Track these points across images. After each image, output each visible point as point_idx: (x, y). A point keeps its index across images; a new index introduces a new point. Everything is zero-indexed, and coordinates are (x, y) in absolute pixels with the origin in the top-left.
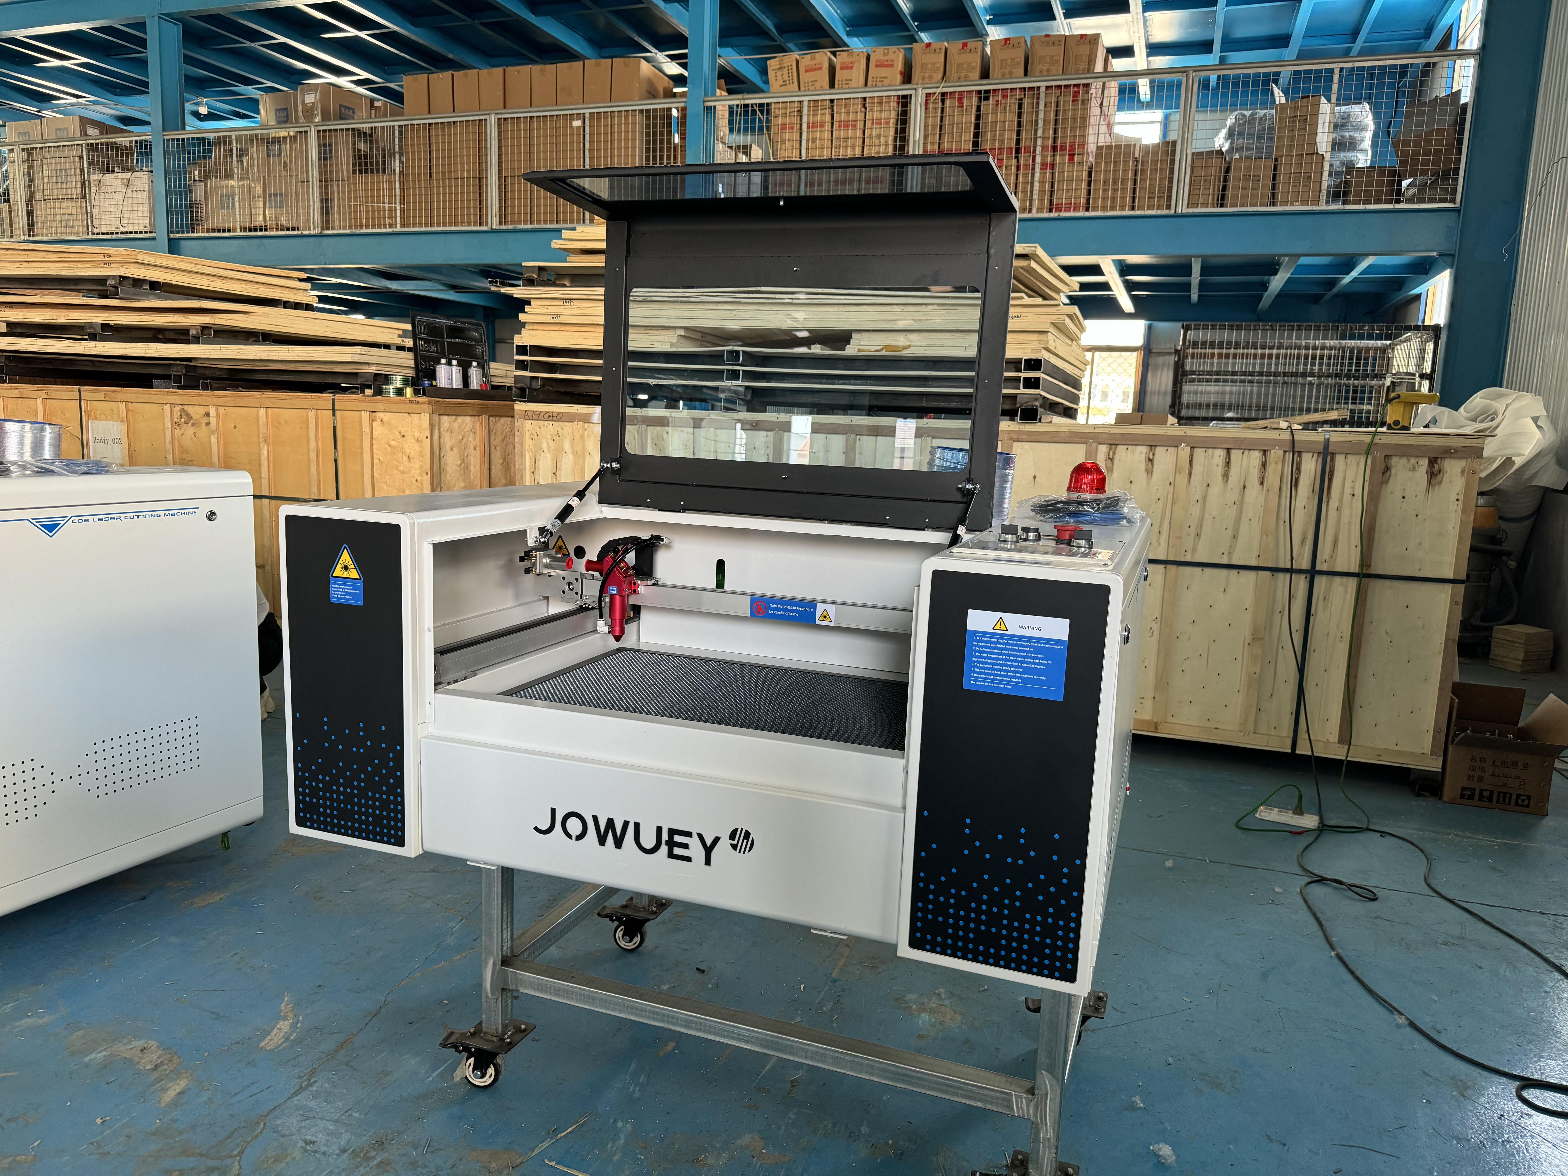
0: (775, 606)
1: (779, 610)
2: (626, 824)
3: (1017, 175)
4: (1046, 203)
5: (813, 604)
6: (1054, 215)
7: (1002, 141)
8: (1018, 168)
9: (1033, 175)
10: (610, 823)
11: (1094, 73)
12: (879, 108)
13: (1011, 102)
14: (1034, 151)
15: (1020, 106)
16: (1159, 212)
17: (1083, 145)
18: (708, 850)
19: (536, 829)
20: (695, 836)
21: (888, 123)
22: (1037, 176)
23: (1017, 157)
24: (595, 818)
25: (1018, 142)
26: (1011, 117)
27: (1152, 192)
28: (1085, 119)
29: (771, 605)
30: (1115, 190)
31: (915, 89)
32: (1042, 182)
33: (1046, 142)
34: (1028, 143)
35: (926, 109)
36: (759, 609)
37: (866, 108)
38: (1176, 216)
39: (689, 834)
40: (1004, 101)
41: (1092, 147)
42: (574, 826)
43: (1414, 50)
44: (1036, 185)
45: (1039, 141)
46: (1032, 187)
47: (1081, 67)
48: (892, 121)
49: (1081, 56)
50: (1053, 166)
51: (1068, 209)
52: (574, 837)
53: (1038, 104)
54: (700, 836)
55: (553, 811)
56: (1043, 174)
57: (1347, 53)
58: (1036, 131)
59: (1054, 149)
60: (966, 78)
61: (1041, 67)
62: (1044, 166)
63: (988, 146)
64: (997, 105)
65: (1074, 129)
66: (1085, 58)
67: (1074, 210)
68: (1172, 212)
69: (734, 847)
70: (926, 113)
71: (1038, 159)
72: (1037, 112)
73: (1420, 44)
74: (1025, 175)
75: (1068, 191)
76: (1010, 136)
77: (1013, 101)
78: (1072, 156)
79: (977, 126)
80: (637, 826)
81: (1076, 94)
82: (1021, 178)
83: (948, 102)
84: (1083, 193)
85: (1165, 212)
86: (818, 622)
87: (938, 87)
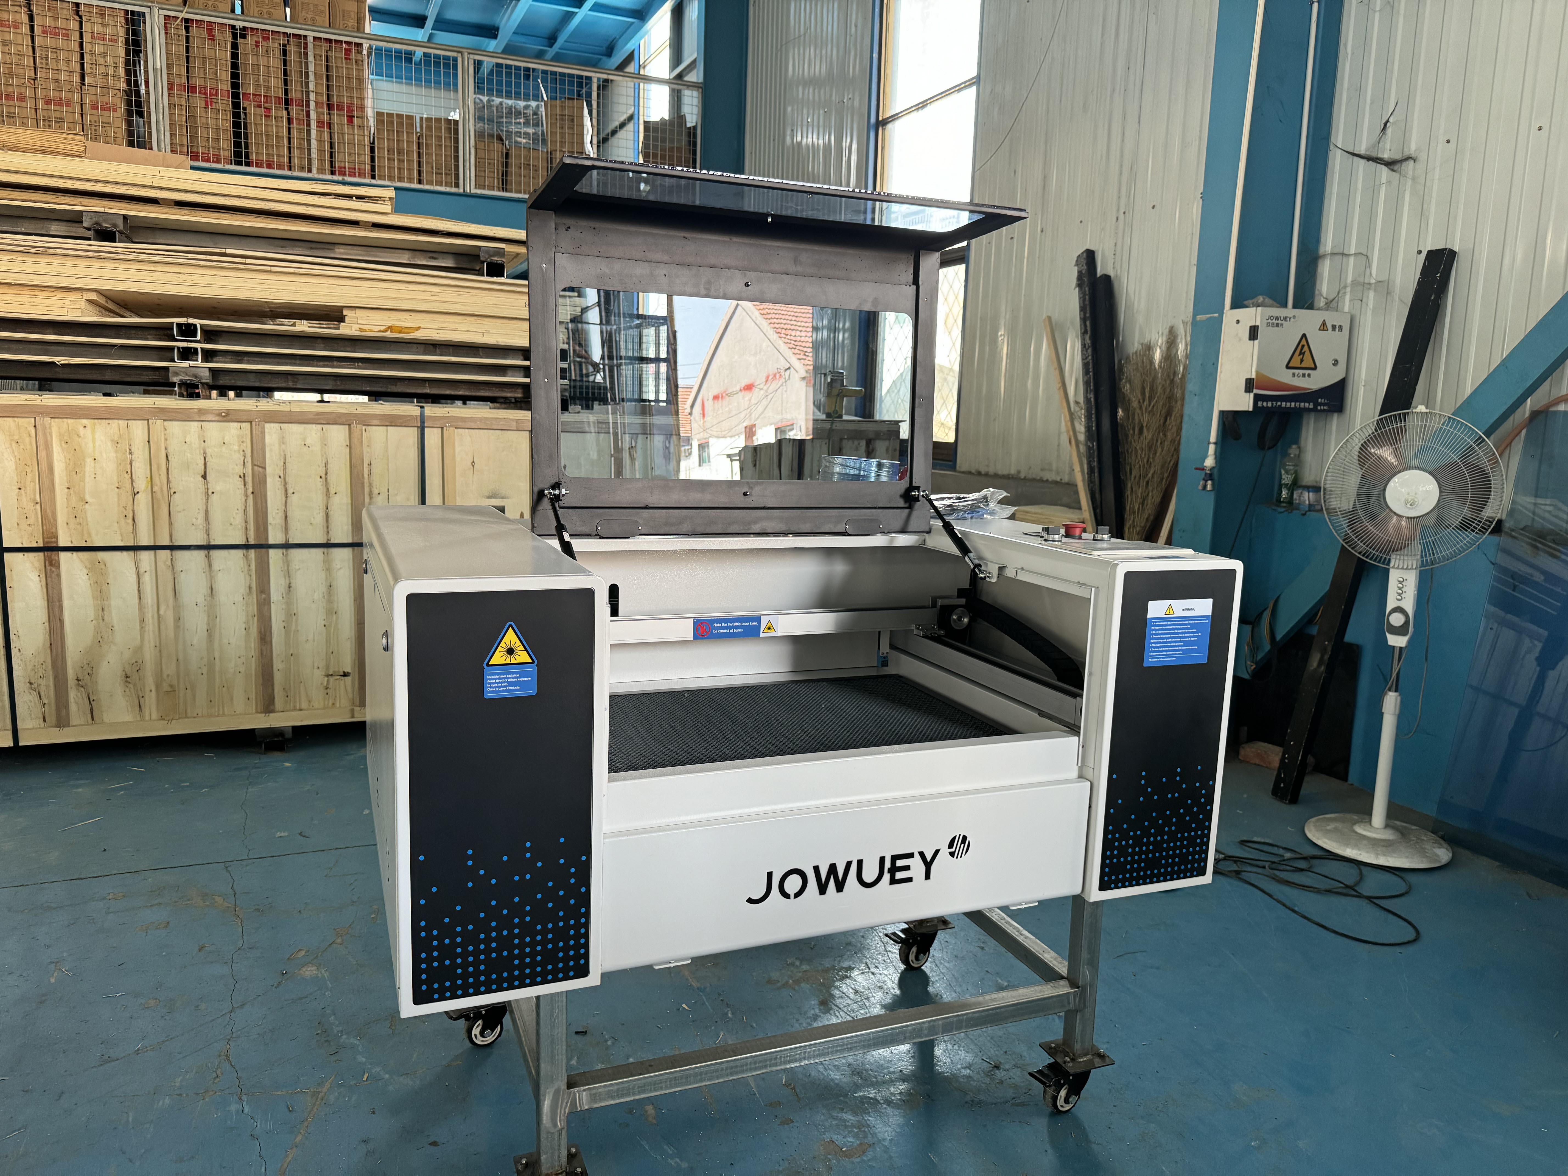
0: (719, 625)
1: (724, 628)
2: (849, 864)
3: (289, 129)
4: (327, 165)
5: (758, 619)
6: (335, 178)
7: (268, 88)
8: (290, 121)
9: (309, 131)
10: (833, 868)
11: (363, 32)
12: (100, 21)
13: (274, 46)
14: (308, 106)
15: (285, 53)
16: (448, 189)
17: (362, 108)
18: (928, 865)
19: (750, 901)
20: (917, 856)
21: (115, 41)
22: (314, 133)
23: (287, 109)
24: (816, 869)
25: (286, 92)
26: (275, 63)
27: (439, 168)
28: (360, 80)
29: (715, 625)
30: (401, 161)
31: (150, 7)
32: (320, 141)
33: (320, 98)
34: (299, 96)
35: (166, 33)
36: (704, 631)
37: (81, 17)
38: (465, 195)
39: (910, 855)
40: (264, 43)
41: (370, 113)
42: (793, 884)
43: (594, 64)
44: (314, 143)
45: (312, 96)
46: (309, 144)
47: (350, 24)
48: (120, 39)
49: (349, 12)
50: (330, 126)
51: (353, 174)
52: (792, 896)
53: (306, 54)
54: (922, 854)
55: (770, 875)
56: (320, 133)
57: (540, 55)
58: (307, 84)
59: (330, 107)
60: (215, 8)
61: (304, 13)
62: (320, 124)
63: (251, 90)
64: (257, 46)
65: (350, 89)
66: (353, 15)
67: (359, 176)
68: (461, 191)
69: (952, 854)
70: (166, 38)
71: (313, 115)
72: (307, 64)
73: (600, 60)
74: (300, 131)
75: (350, 154)
76: (276, 85)
77: (276, 45)
78: (350, 118)
79: (235, 66)
80: (860, 863)
81: (348, 52)
82: (295, 133)
83: (194, 31)
84: (367, 159)
85: (453, 190)
86: (762, 635)
87: (182, 12)
